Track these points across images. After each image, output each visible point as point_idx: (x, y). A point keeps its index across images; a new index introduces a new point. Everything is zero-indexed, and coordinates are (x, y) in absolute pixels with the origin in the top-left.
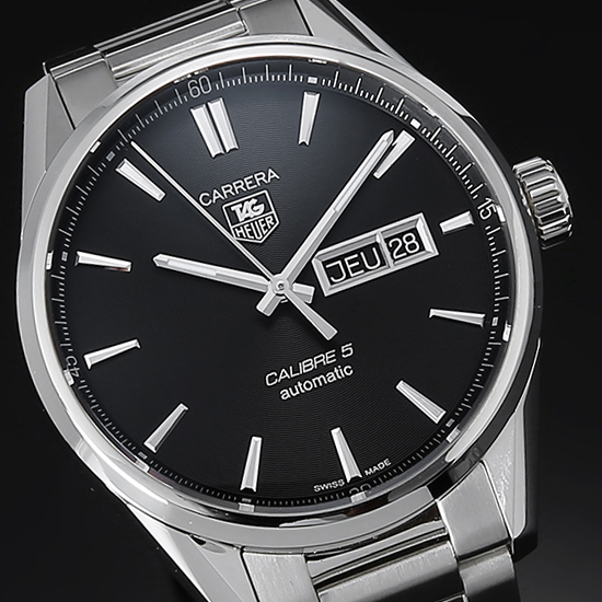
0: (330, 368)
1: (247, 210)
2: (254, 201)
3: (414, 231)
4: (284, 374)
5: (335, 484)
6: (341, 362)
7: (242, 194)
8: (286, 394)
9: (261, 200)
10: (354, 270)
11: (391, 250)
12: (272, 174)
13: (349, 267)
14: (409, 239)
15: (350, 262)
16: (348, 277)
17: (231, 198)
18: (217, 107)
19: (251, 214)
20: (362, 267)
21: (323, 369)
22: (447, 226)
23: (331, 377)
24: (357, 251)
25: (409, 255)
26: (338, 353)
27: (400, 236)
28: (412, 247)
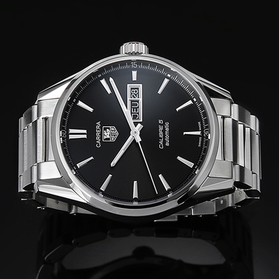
0: (164, 129)
1: (107, 134)
2: (105, 131)
3: (132, 89)
4: (161, 142)
5: (200, 140)
6: (163, 125)
7: (101, 134)
8: (167, 144)
9: (105, 129)
10: (136, 111)
11: (135, 98)
12: (98, 123)
13: (135, 112)
14: (133, 91)
15: (134, 111)
16: (138, 113)
17: (101, 138)
18: (71, 131)
19: (108, 133)
20: (136, 108)
21: (164, 131)
22: (134, 78)
23: (167, 129)
24: (131, 108)
25: (138, 93)
26: (161, 124)
27: (131, 94)
28: (136, 91)
